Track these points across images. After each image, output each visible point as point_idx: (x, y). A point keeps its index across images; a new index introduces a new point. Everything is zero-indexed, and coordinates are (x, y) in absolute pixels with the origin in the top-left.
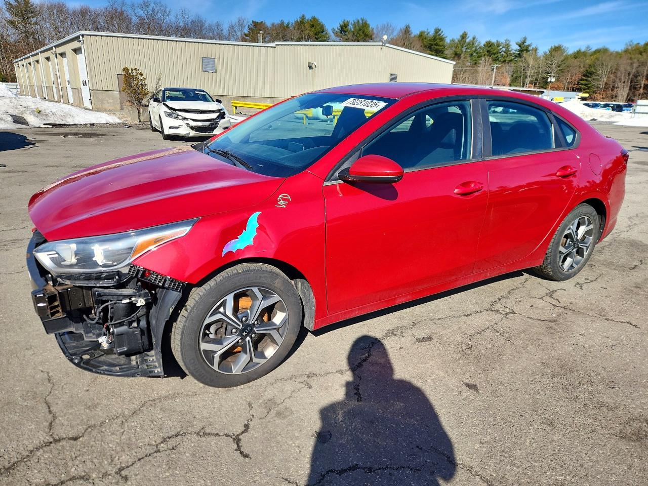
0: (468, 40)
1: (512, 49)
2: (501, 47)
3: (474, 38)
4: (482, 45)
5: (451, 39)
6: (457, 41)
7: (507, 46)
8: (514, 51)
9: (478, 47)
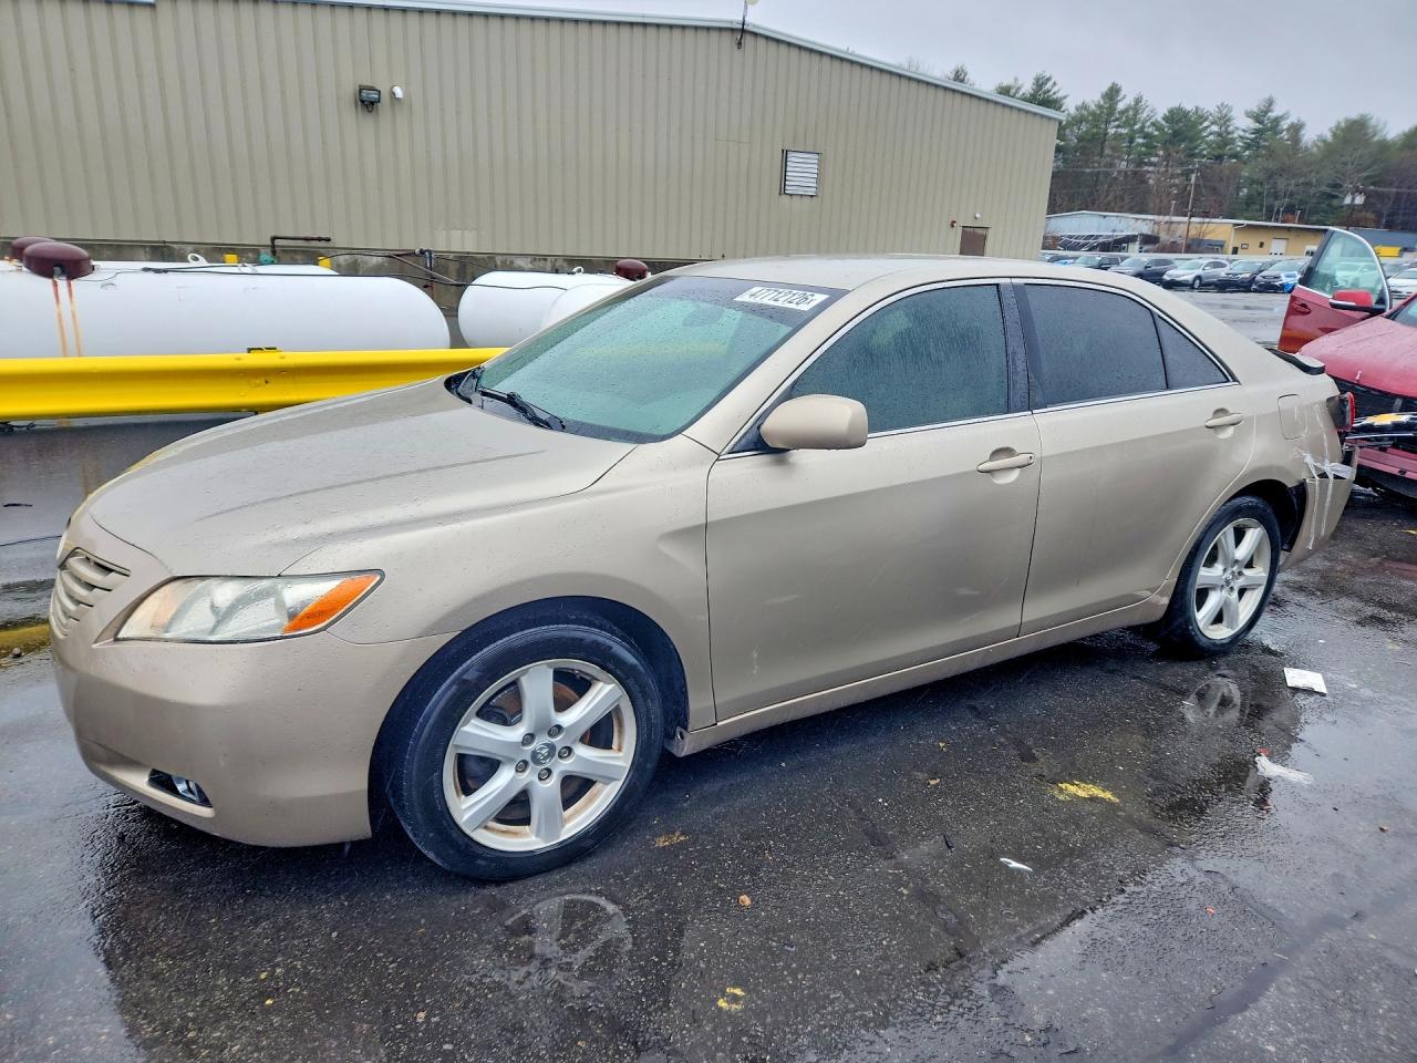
0: (1121, 106)
1: (1237, 128)
2: (1206, 124)
3: (1138, 101)
4: (1159, 117)
5: (1079, 103)
6: (1093, 107)
7: (1224, 120)
8: (1242, 133)
9: (1148, 123)
